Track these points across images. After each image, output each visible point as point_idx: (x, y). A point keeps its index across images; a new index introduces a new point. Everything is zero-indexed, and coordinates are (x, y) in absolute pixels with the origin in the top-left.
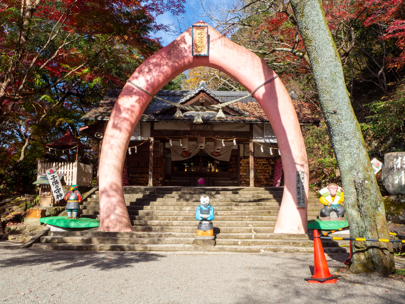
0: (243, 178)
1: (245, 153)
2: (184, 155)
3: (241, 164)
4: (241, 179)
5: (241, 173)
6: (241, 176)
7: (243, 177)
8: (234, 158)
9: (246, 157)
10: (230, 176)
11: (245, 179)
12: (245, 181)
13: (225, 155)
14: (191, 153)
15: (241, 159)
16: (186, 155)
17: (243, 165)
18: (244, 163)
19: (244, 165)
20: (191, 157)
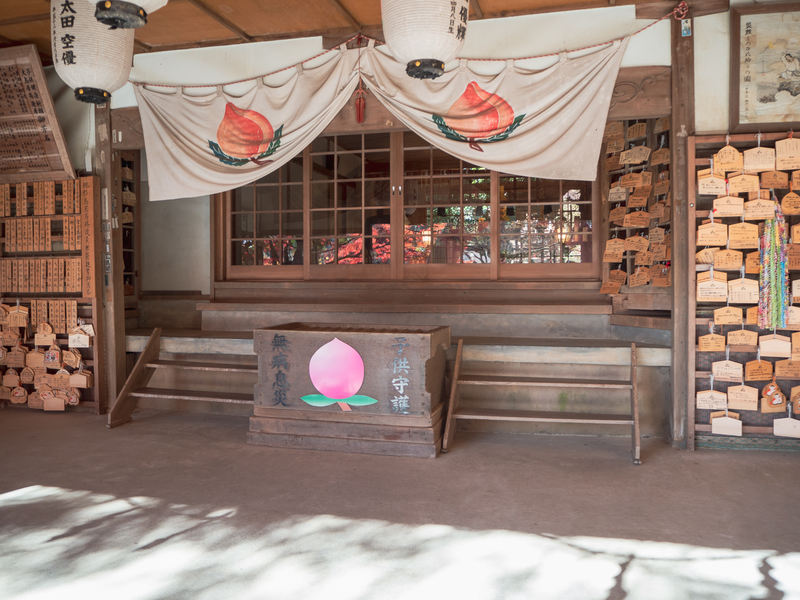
0: (724, 330)
1: (749, 94)
2: (227, 149)
3: (706, 203)
4: (712, 343)
5: (710, 288)
6: (707, 308)
7: (723, 317)
8: (636, 156)
9: (753, 129)
10: (610, 302)
11: (742, 339)
12: (745, 358)
13: (552, 129)
14: (278, 134)
15: (707, 152)
16: (239, 151)
17: (722, 208)
18: (737, 185)
19: (734, 208)
20: (280, 159)
